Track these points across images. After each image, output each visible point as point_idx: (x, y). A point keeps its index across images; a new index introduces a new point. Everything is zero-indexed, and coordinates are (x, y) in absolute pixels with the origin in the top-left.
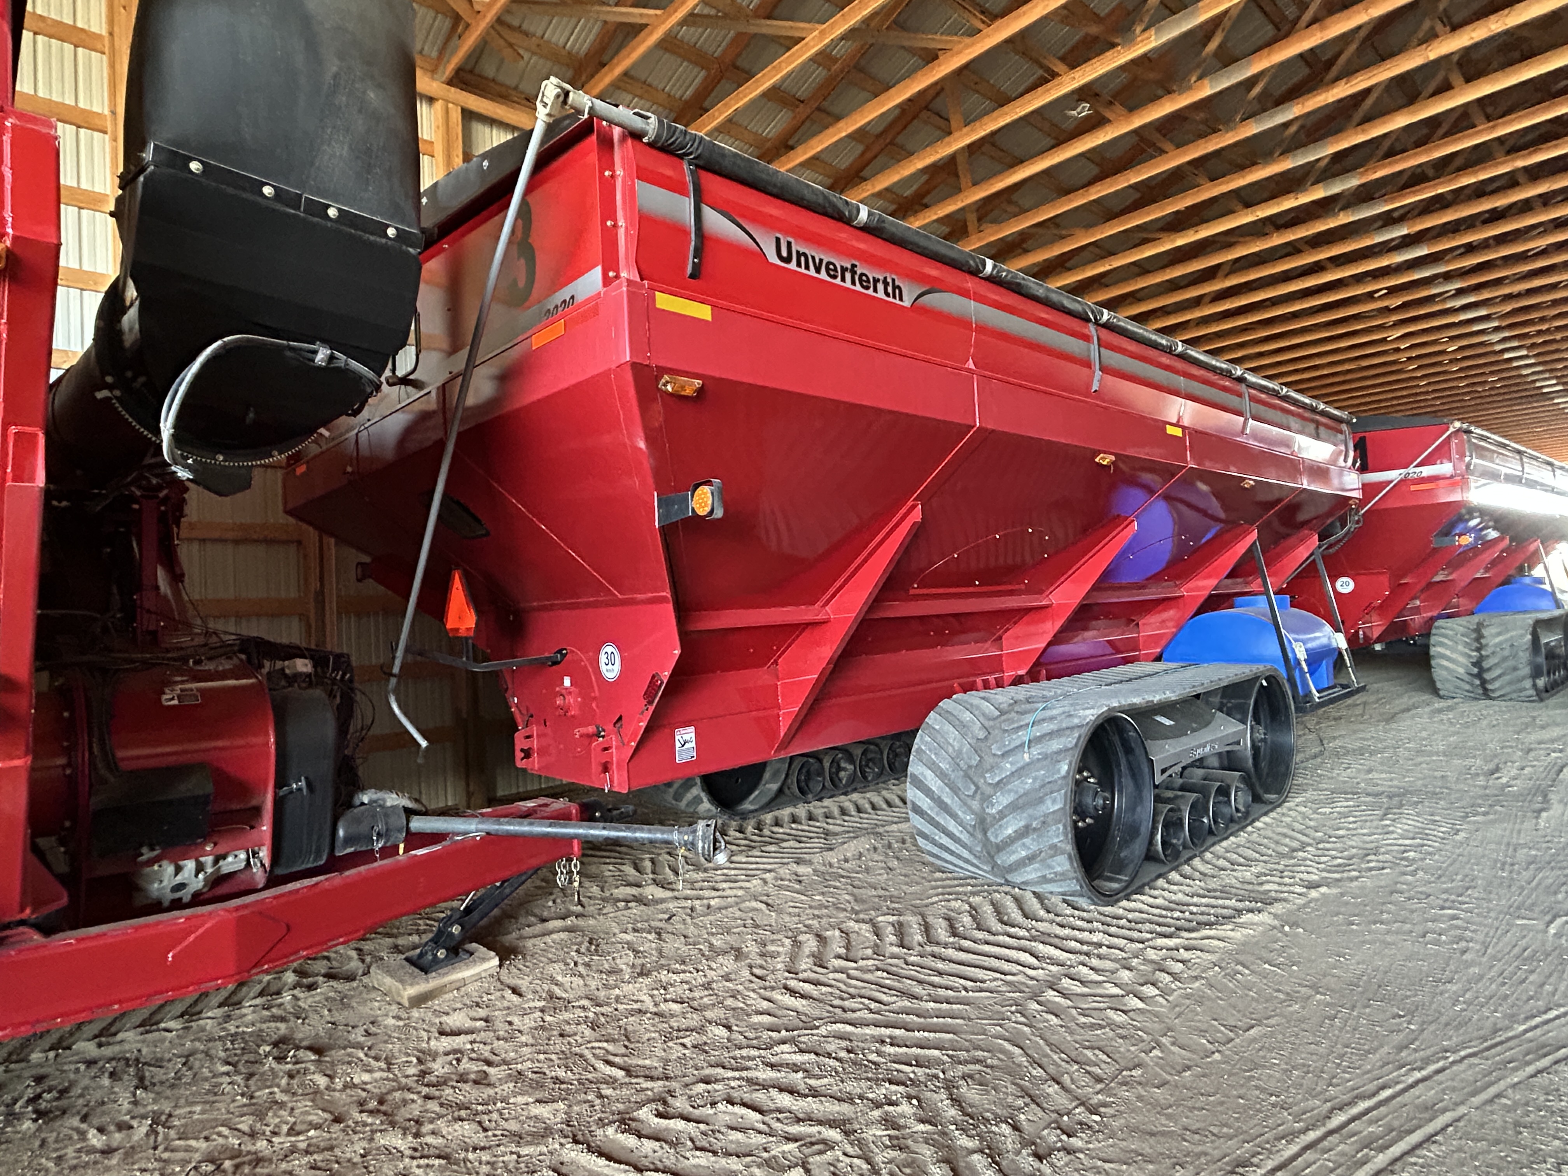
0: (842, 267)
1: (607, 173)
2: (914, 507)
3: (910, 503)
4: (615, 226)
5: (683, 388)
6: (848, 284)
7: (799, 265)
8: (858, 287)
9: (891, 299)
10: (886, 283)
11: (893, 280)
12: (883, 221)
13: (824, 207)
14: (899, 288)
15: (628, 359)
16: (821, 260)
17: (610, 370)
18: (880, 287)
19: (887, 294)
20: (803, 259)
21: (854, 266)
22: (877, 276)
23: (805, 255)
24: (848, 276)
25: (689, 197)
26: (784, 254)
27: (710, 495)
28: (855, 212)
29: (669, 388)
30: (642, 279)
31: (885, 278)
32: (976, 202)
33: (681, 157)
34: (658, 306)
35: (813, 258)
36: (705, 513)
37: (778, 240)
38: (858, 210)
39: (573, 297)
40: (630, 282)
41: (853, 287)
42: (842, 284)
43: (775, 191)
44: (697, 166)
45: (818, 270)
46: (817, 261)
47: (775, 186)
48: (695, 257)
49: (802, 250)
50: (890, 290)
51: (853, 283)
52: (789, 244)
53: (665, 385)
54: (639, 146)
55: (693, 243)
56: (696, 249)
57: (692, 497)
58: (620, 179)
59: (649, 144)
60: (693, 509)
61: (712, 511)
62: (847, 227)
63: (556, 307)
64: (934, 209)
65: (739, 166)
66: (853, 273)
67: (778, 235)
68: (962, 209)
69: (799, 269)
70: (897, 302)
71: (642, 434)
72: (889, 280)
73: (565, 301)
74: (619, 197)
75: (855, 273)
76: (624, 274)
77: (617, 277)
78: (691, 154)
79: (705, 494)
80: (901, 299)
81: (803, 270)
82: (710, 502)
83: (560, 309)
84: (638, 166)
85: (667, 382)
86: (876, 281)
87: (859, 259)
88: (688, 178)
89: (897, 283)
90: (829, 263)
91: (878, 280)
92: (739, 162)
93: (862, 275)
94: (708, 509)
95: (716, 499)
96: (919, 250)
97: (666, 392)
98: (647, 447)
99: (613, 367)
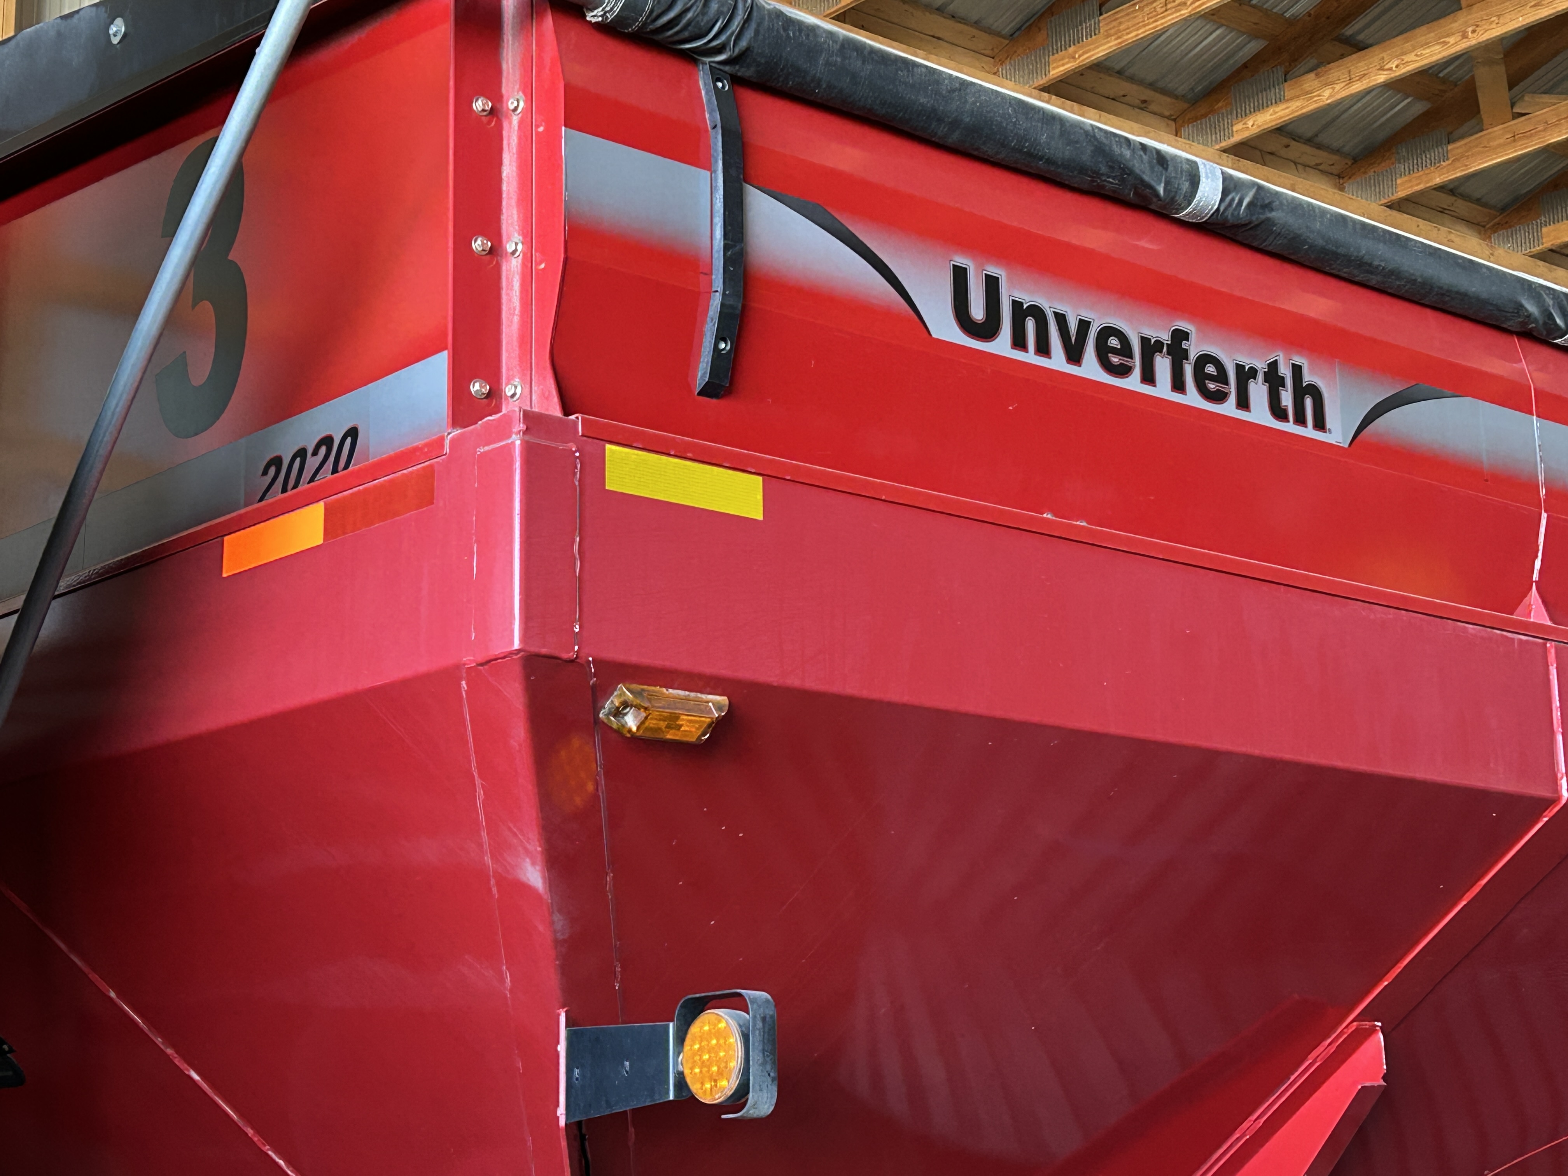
0: (1144, 341)
1: (479, 105)
2: (1359, 1037)
3: (1349, 1024)
4: (495, 251)
5: (673, 720)
6: (1163, 389)
7: (1019, 342)
8: (1192, 398)
9: (1290, 427)
10: (1273, 379)
11: (1297, 370)
12: (1268, 207)
13: (1097, 174)
14: (1315, 392)
15: (517, 645)
16: (1084, 326)
17: (458, 667)
18: (1258, 391)
19: (1279, 413)
20: (1030, 325)
21: (1180, 336)
22: (1248, 362)
23: (1037, 312)
24: (1163, 365)
25: (706, 164)
26: (978, 312)
27: (735, 1041)
28: (1186, 186)
29: (631, 721)
30: (567, 412)
31: (1274, 366)
32: (1501, 39)
33: (691, 58)
34: (607, 488)
35: (1061, 319)
36: (717, 1098)
37: (960, 276)
38: (1195, 181)
39: (353, 433)
40: (532, 420)
41: (1176, 397)
42: (1146, 389)
43: (954, 138)
44: (736, 81)
45: (1074, 355)
46: (1073, 326)
47: (955, 124)
48: (720, 338)
49: (1028, 299)
50: (1287, 399)
51: (1178, 385)
52: (992, 285)
53: (618, 713)
54: (573, 31)
55: (716, 301)
56: (725, 316)
57: (681, 1040)
58: (515, 120)
59: (602, 28)
60: (681, 1083)
61: (743, 1091)
62: (1161, 226)
63: (301, 453)
64: (1374, 56)
65: (854, 76)
66: (1178, 354)
67: (961, 261)
68: (1464, 58)
69: (1018, 355)
70: (1309, 432)
71: (536, 847)
72: (1285, 371)
73: (327, 441)
74: (509, 169)
75: (1185, 354)
76: (513, 388)
77: (494, 395)
78: (720, 50)
79: (718, 1034)
80: (1320, 424)
81: (1030, 357)
82: (735, 1064)
83: (312, 463)
84: (567, 87)
85: (626, 704)
86: (1245, 375)
87: (1192, 314)
88: (711, 116)
89: (1308, 378)
90: (1107, 332)
91: (1253, 373)
92: (856, 64)
93: (1204, 359)
94: (727, 1086)
95: (756, 1056)
96: (1374, 280)
97: (620, 733)
98: (551, 883)
99: (469, 659)
